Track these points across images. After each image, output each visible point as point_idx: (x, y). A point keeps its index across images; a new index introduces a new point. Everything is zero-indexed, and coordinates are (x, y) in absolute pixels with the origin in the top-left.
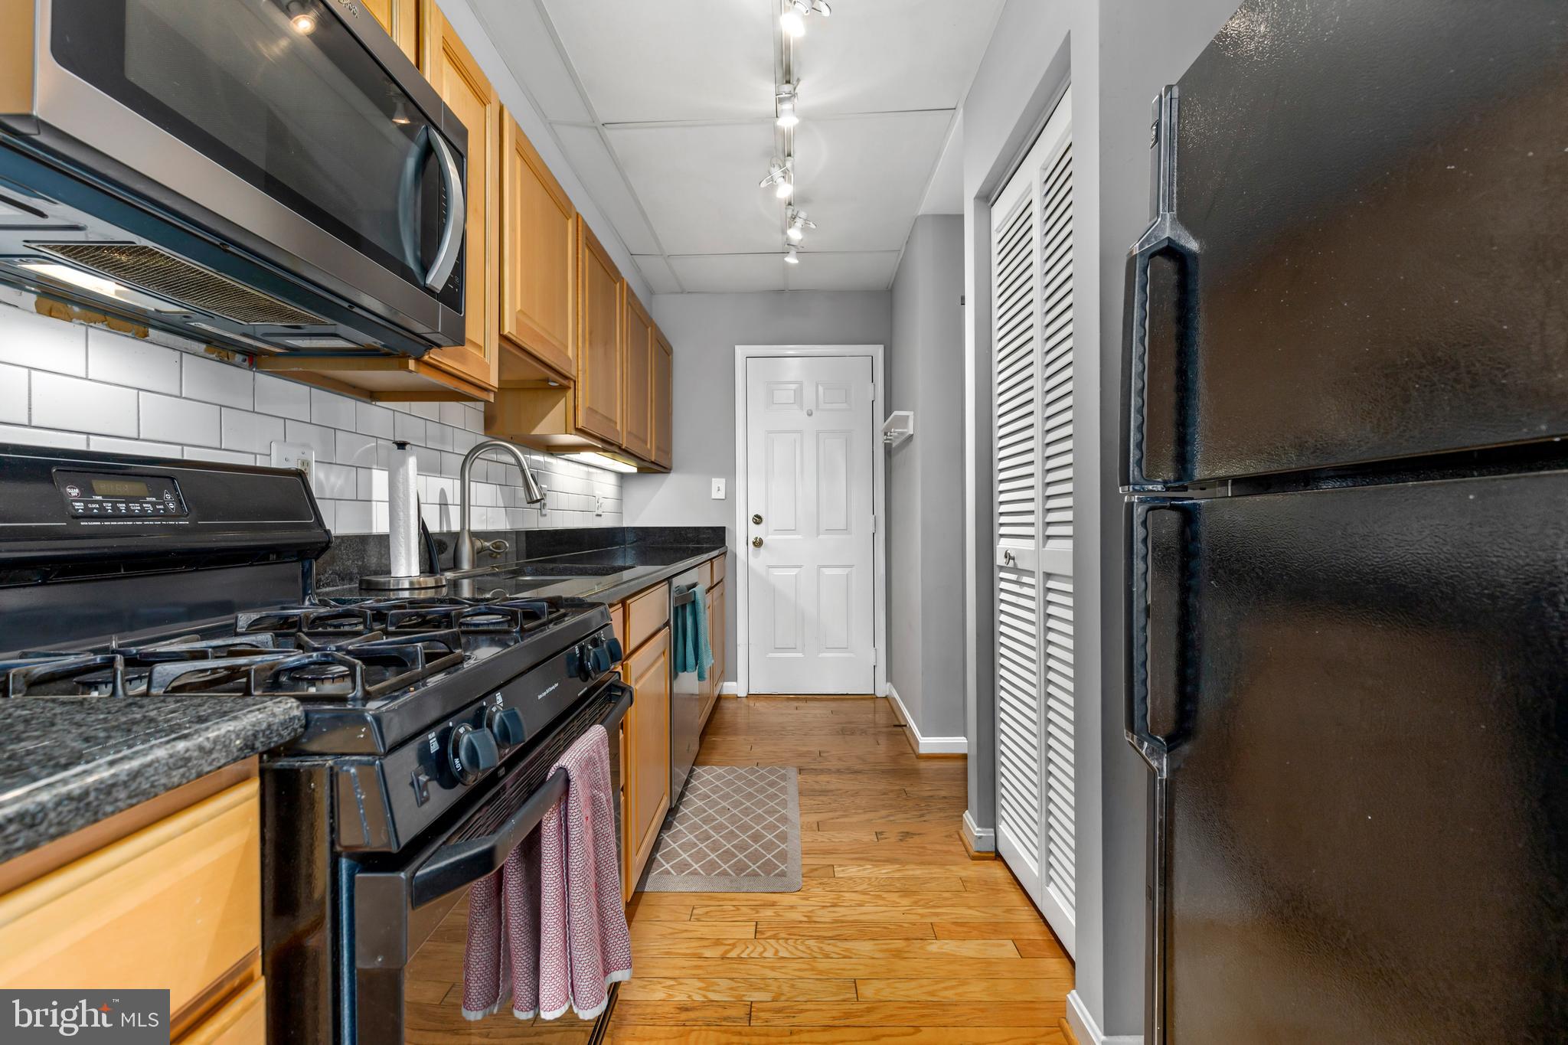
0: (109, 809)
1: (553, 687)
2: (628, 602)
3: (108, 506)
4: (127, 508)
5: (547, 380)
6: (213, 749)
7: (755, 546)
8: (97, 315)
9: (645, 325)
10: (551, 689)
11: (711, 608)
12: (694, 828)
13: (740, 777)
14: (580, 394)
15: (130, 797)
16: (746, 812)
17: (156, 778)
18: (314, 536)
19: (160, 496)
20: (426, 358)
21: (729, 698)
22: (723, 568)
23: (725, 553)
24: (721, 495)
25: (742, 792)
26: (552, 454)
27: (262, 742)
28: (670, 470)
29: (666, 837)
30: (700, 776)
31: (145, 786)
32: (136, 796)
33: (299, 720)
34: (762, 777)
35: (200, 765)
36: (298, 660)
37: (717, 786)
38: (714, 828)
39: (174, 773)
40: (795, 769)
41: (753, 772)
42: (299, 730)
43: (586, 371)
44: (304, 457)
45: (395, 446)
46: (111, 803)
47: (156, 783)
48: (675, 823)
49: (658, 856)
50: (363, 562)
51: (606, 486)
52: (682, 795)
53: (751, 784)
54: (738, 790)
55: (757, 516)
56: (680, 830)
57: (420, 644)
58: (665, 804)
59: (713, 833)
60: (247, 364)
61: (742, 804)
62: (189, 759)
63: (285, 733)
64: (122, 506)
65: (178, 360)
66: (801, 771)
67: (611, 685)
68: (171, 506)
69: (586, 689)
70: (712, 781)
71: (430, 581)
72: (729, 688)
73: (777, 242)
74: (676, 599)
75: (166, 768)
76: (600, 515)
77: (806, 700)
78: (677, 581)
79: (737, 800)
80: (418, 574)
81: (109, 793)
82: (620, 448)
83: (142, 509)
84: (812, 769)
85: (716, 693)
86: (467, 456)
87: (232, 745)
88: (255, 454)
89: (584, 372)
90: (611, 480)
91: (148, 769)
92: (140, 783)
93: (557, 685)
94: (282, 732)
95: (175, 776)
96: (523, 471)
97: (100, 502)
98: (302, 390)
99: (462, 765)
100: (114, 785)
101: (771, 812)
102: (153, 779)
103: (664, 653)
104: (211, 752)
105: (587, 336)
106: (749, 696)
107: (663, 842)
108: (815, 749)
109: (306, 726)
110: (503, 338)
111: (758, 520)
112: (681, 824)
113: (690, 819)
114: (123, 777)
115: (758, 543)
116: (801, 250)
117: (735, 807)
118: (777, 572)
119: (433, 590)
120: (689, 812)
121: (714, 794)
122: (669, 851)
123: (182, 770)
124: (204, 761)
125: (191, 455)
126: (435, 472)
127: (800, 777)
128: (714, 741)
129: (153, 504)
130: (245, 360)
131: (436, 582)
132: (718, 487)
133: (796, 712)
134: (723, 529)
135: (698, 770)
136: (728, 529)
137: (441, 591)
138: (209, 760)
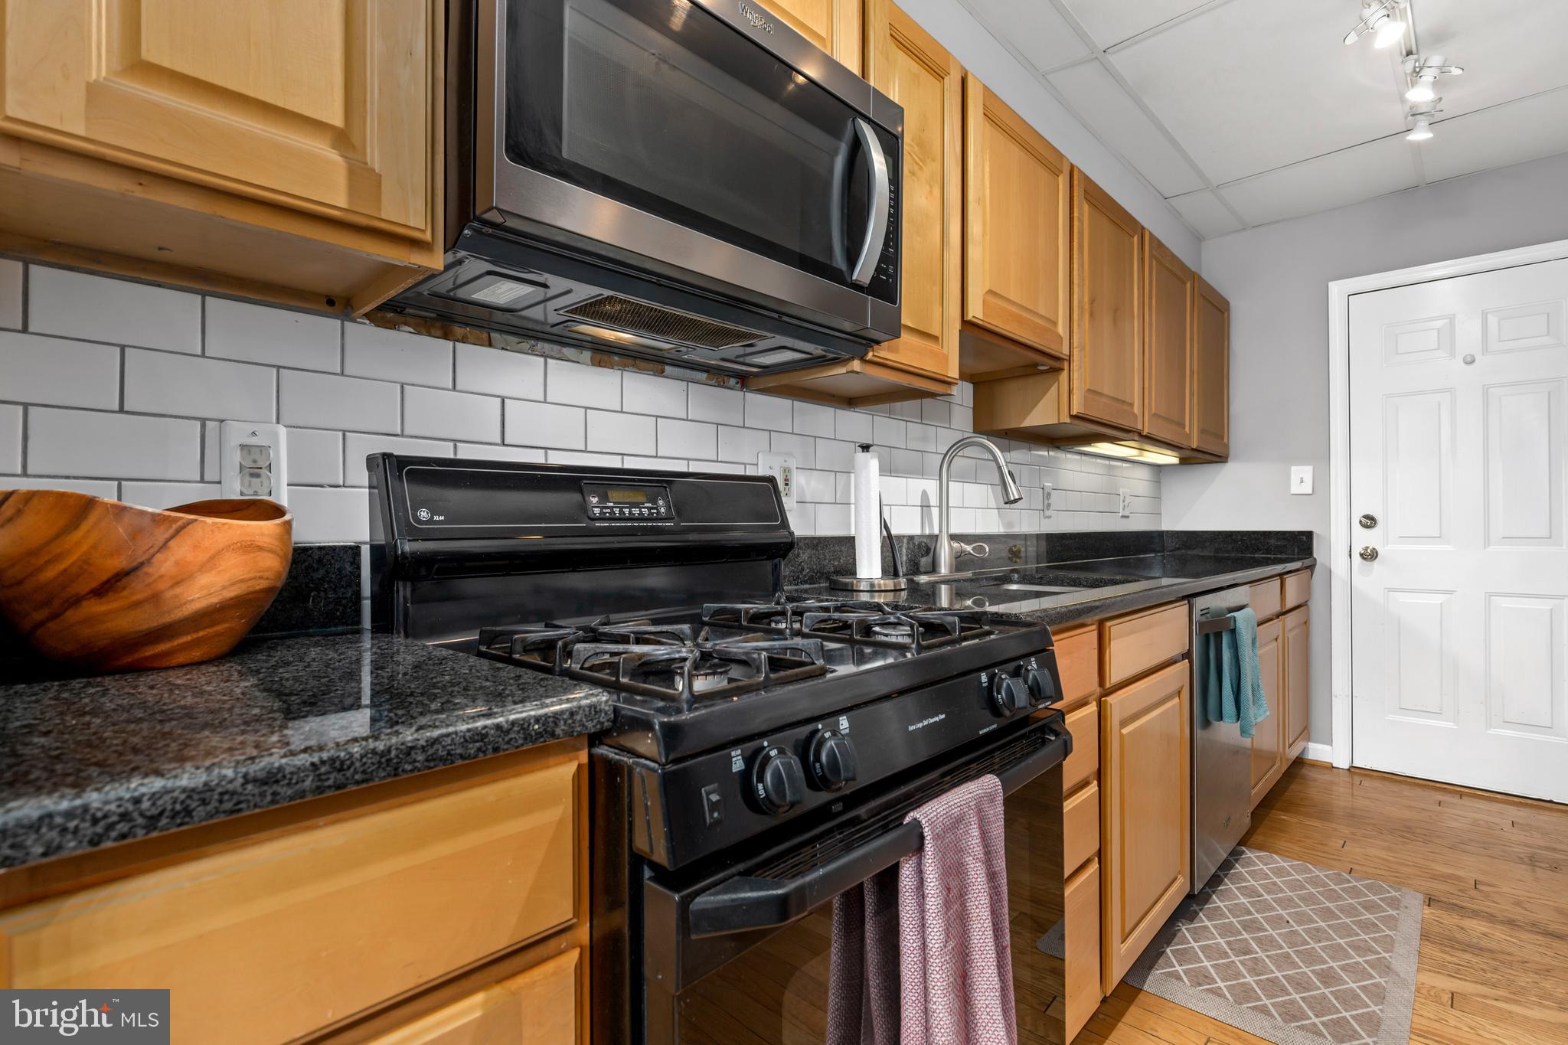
0: (408, 767)
1: (936, 719)
2: (1109, 624)
3: (617, 511)
4: (630, 513)
5: (1036, 365)
6: (511, 729)
7: (1364, 558)
8: (630, 361)
9: (1179, 279)
10: (932, 720)
11: (1280, 640)
12: (1227, 930)
13: (1315, 882)
14: (1075, 375)
15: (427, 760)
16: (1317, 934)
17: (453, 747)
18: (778, 537)
19: (654, 501)
20: (870, 356)
21: (1316, 765)
22: (1307, 589)
23: (1311, 568)
24: (1307, 488)
25: (1314, 904)
26: (1058, 448)
27: (563, 730)
28: (1227, 458)
29: (1185, 929)
30: (1249, 863)
31: (442, 753)
32: (434, 760)
33: (606, 713)
34: (1355, 892)
35: (497, 742)
36: (667, 654)
37: (1275, 884)
38: (1258, 941)
39: (471, 746)
40: (1421, 897)
41: (1339, 880)
42: (606, 724)
43: (1084, 348)
44: (785, 465)
45: (861, 449)
46: (410, 763)
47: (453, 752)
48: (1201, 914)
49: (1168, 950)
50: (839, 562)
51: (1137, 482)
52: (1215, 881)
53: (1333, 896)
54: (1309, 899)
55: (1367, 517)
56: (1206, 927)
57: (764, 653)
58: (1179, 888)
59: (1255, 947)
60: (739, 385)
61: (1312, 921)
62: (486, 735)
63: (589, 724)
64: (626, 511)
65: (685, 389)
66: (1430, 901)
67: (1044, 726)
68: (662, 510)
69: (995, 726)
70: (1267, 874)
71: (890, 584)
72: (1317, 752)
73: (1396, 115)
74: (1201, 625)
75: (462, 740)
76: (1128, 517)
77: (1461, 795)
78: (1201, 603)
79: (1304, 914)
80: (880, 576)
81: (409, 754)
82: (1140, 434)
83: (641, 513)
84: (1456, 905)
85: (1294, 753)
86: (946, 455)
87: (531, 728)
88: (745, 464)
89: (1082, 348)
90: (1144, 474)
91: (445, 739)
92: (437, 750)
93: (943, 716)
94: (586, 724)
95: (472, 748)
96: (1000, 468)
97: (611, 508)
98: (785, 403)
99: (766, 792)
100: (412, 748)
101: (1362, 949)
102: (449, 747)
103: (1179, 692)
104: (508, 732)
105: (1087, 306)
106: (1353, 770)
107: (1179, 934)
108: (1469, 875)
109: (614, 721)
110: (968, 326)
111: (1369, 522)
112: (1210, 919)
113: (1223, 915)
114: (422, 742)
115: (1370, 555)
116: (1439, 116)
117: (1300, 923)
118: (1402, 597)
119: (892, 593)
120: (1224, 906)
121: (1269, 893)
122: (1185, 949)
123: (478, 744)
124: (500, 739)
125: (695, 468)
126: (917, 474)
127: (1427, 910)
128: (1284, 820)
129: (649, 509)
130: (737, 383)
131: (895, 585)
132: (1301, 478)
133: (1439, 809)
134: (1309, 535)
135: (1250, 854)
136: (1317, 534)
137: (900, 595)
138: (506, 739)
